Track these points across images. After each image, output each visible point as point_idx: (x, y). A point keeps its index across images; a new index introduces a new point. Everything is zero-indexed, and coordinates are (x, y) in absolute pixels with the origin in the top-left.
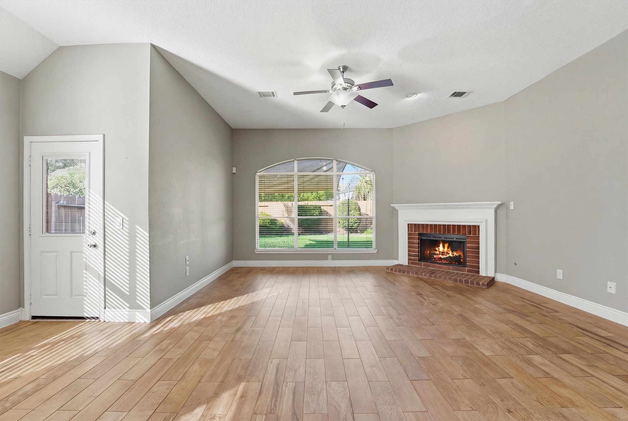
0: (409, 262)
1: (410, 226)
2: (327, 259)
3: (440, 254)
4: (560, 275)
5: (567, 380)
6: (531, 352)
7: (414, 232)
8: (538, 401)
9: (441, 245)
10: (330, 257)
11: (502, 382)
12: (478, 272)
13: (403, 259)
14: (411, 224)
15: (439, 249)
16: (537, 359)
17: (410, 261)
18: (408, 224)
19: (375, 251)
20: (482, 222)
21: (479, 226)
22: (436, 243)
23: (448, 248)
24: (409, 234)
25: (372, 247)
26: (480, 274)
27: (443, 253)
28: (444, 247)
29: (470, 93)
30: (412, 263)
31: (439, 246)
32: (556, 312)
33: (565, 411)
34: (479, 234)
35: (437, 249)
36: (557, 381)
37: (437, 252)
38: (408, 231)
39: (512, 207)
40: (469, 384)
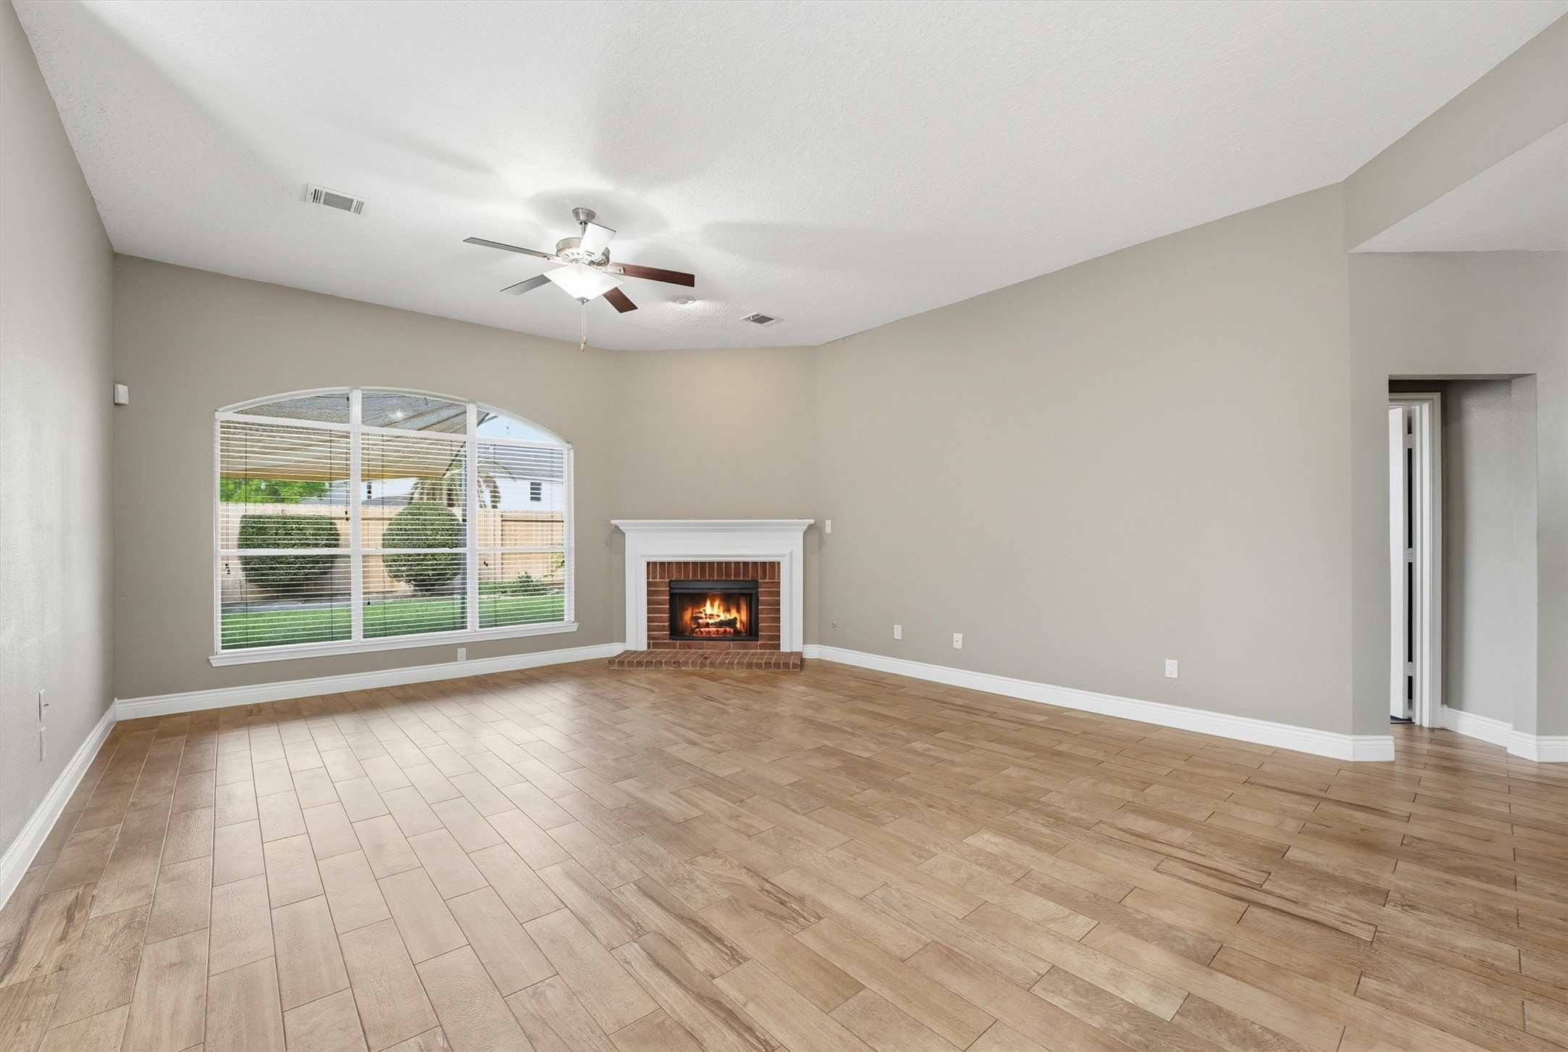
0: (649, 644)
1: (651, 566)
2: (453, 658)
3: (706, 618)
4: (898, 632)
5: (957, 758)
6: (908, 741)
7: (660, 578)
8: (946, 786)
9: (708, 604)
10: (462, 652)
11: (902, 780)
12: (778, 647)
13: (637, 638)
14: (655, 563)
15: (704, 611)
16: (918, 745)
17: (651, 642)
18: (648, 563)
19: (574, 628)
20: (783, 556)
21: (779, 563)
22: (698, 599)
23: (719, 608)
24: (649, 584)
25: (563, 620)
26: (781, 650)
27: (711, 616)
28: (712, 605)
29: (781, 320)
30: (655, 646)
31: (705, 606)
32: (903, 687)
33: (974, 787)
34: (779, 578)
35: (702, 610)
36: (951, 763)
37: (703, 615)
38: (648, 578)
39: (828, 529)
40: (870, 793)
